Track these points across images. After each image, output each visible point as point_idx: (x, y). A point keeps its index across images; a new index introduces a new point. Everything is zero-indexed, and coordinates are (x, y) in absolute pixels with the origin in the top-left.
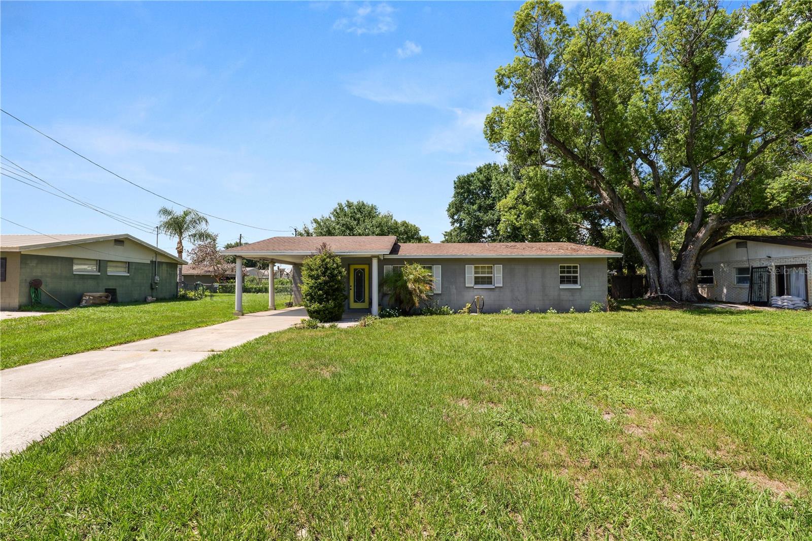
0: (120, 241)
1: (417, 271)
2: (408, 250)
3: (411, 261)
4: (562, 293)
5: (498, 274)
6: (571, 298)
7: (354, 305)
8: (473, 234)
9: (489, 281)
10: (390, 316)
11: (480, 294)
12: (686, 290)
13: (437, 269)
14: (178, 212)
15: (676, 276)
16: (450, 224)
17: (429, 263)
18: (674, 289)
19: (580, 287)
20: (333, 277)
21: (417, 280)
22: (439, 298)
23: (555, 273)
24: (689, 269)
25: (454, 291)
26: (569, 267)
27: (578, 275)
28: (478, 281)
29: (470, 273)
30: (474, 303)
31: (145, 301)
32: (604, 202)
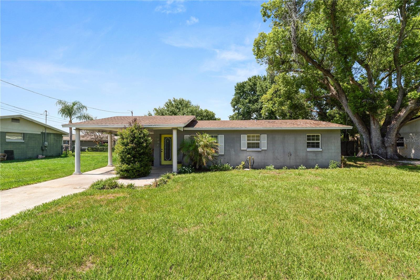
0: (16, 120)
1: (206, 139)
2: (202, 125)
3: (202, 132)
4: (309, 154)
5: (264, 141)
6: (315, 158)
7: (164, 162)
8: (246, 115)
9: (257, 145)
10: (185, 172)
11: (251, 155)
12: (390, 151)
13: (221, 138)
14: (69, 103)
15: (383, 142)
16: (233, 111)
17: (214, 133)
18: (382, 151)
19: (321, 150)
20: (139, 144)
21: (206, 146)
22: (223, 157)
23: (303, 140)
24: (392, 138)
25: (233, 153)
26: (313, 136)
27: (320, 141)
28: (249, 145)
29: (244, 140)
30: (247, 161)
31: (37, 158)
32: (332, 93)
